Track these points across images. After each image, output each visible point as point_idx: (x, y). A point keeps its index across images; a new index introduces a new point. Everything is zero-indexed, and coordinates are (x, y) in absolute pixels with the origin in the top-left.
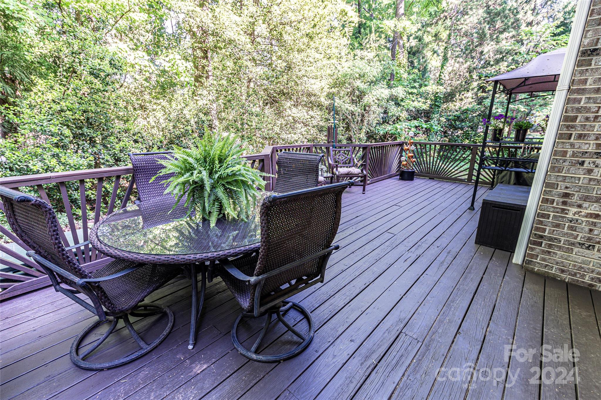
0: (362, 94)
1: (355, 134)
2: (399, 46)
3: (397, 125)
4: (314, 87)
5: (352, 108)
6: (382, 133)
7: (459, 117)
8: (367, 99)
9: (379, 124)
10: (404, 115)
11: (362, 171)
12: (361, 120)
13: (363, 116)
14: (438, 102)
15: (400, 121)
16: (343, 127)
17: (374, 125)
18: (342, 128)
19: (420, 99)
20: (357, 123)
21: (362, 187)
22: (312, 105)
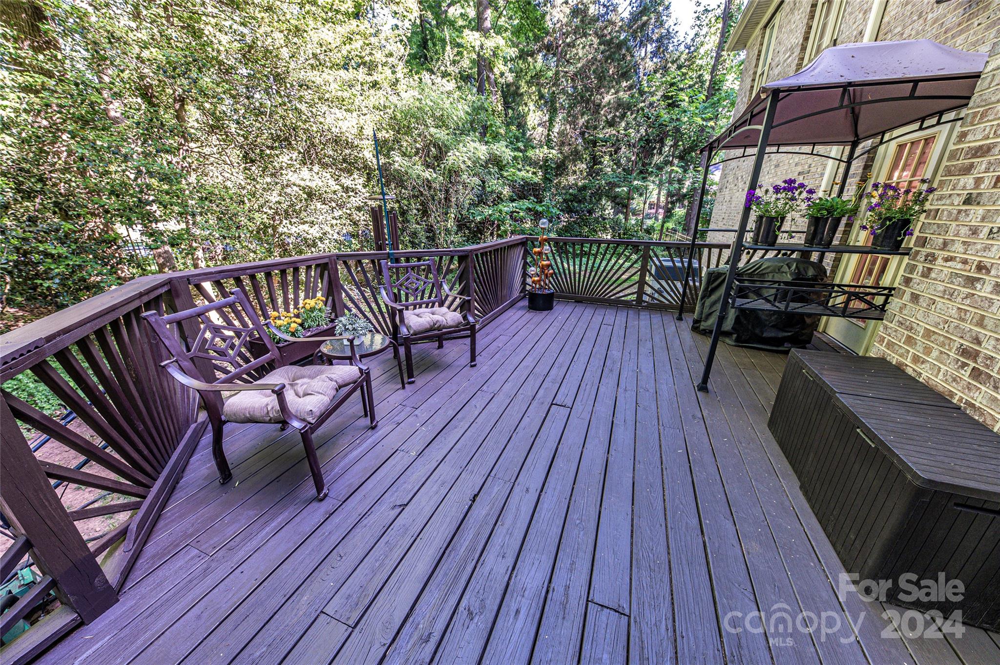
0: (442, 151)
1: (438, 222)
2: (490, 83)
3: (500, 206)
4: (344, 126)
5: (427, 174)
6: (478, 218)
7: (575, 196)
8: (453, 158)
9: (473, 205)
10: (506, 191)
11: (465, 317)
12: (446, 199)
13: (447, 191)
14: (549, 173)
15: (502, 200)
16: (418, 210)
17: (467, 206)
18: (415, 211)
19: (528, 168)
20: (440, 203)
21: (468, 341)
22: (349, 165)
